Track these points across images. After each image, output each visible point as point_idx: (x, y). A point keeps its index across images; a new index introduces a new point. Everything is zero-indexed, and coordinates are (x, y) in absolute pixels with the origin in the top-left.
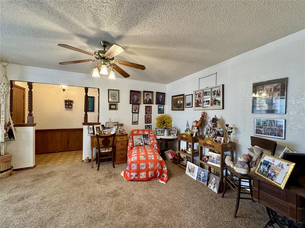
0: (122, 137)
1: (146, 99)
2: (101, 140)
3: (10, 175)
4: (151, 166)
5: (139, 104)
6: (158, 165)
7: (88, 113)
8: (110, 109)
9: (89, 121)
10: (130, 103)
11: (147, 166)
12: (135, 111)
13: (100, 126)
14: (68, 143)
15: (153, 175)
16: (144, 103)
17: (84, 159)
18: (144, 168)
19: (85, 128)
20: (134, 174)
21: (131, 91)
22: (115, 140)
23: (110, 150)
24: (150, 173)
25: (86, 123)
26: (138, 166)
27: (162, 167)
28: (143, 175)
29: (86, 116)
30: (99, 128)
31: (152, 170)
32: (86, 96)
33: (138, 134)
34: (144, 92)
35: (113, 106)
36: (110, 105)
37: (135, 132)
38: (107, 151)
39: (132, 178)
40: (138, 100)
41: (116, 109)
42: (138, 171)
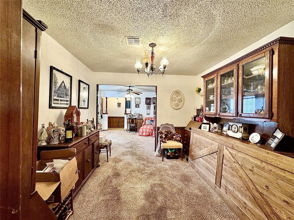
0: (140, 120)
1: (154, 102)
2: (130, 120)
3: (102, 131)
4: (148, 131)
5: (150, 105)
6: (151, 130)
7: (127, 109)
8: (136, 107)
9: (127, 113)
10: (146, 104)
11: (146, 130)
12: (149, 108)
13: (131, 115)
14: (119, 124)
15: (148, 134)
16: (153, 104)
17: (125, 129)
18: (145, 131)
19: (125, 116)
20: (141, 133)
21: (146, 98)
22: (136, 121)
23: (134, 125)
24: (147, 133)
25: (126, 114)
26: (143, 130)
27: (152, 132)
28: (144, 134)
29: (126, 110)
30: (130, 115)
31: (148, 132)
32: (126, 101)
33: (148, 120)
34: (153, 98)
35: (137, 106)
36: (136, 105)
37: (147, 119)
38: (133, 125)
39: (140, 134)
40: (150, 102)
41: (138, 107)
42: (143, 132)
